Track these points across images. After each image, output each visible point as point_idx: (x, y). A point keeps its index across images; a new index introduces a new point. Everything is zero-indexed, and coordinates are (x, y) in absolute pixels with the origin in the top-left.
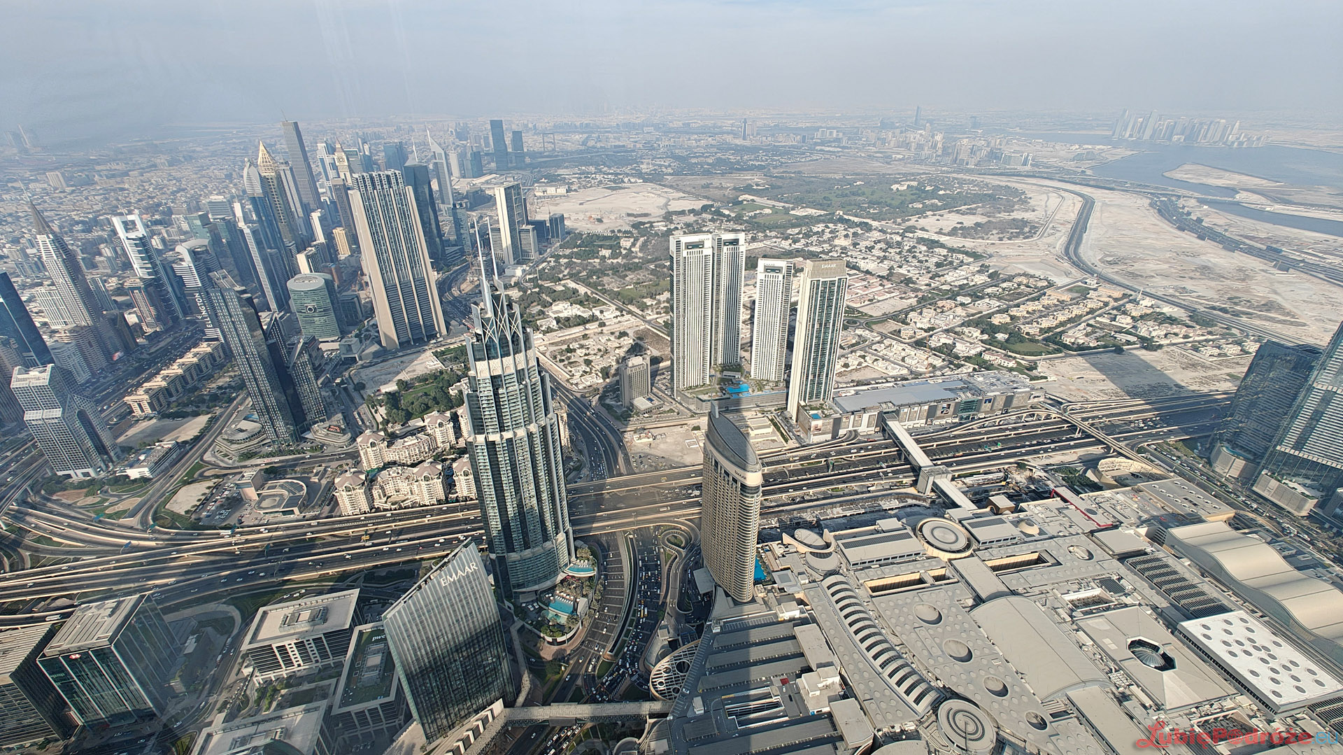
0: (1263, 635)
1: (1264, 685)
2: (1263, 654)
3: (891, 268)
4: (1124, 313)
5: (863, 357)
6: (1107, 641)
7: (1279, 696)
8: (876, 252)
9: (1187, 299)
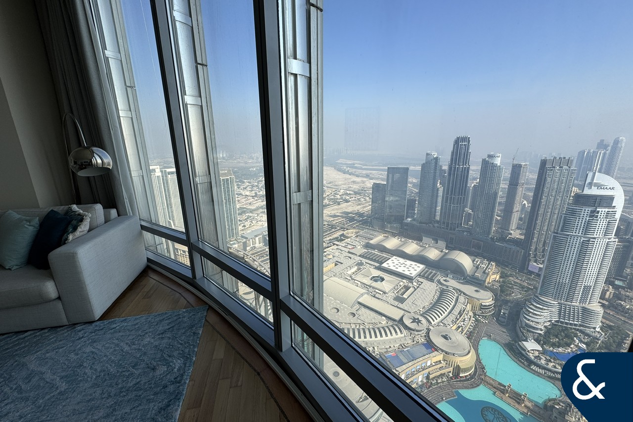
0: (402, 260)
1: (407, 273)
2: (404, 265)
3: (256, 193)
4: (337, 194)
5: (251, 222)
6: (364, 280)
7: (412, 274)
8: (248, 189)
9: (352, 189)
